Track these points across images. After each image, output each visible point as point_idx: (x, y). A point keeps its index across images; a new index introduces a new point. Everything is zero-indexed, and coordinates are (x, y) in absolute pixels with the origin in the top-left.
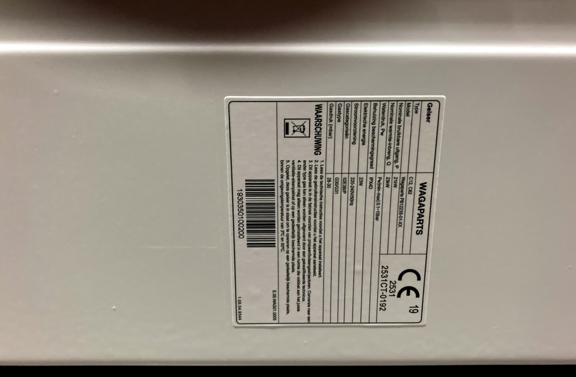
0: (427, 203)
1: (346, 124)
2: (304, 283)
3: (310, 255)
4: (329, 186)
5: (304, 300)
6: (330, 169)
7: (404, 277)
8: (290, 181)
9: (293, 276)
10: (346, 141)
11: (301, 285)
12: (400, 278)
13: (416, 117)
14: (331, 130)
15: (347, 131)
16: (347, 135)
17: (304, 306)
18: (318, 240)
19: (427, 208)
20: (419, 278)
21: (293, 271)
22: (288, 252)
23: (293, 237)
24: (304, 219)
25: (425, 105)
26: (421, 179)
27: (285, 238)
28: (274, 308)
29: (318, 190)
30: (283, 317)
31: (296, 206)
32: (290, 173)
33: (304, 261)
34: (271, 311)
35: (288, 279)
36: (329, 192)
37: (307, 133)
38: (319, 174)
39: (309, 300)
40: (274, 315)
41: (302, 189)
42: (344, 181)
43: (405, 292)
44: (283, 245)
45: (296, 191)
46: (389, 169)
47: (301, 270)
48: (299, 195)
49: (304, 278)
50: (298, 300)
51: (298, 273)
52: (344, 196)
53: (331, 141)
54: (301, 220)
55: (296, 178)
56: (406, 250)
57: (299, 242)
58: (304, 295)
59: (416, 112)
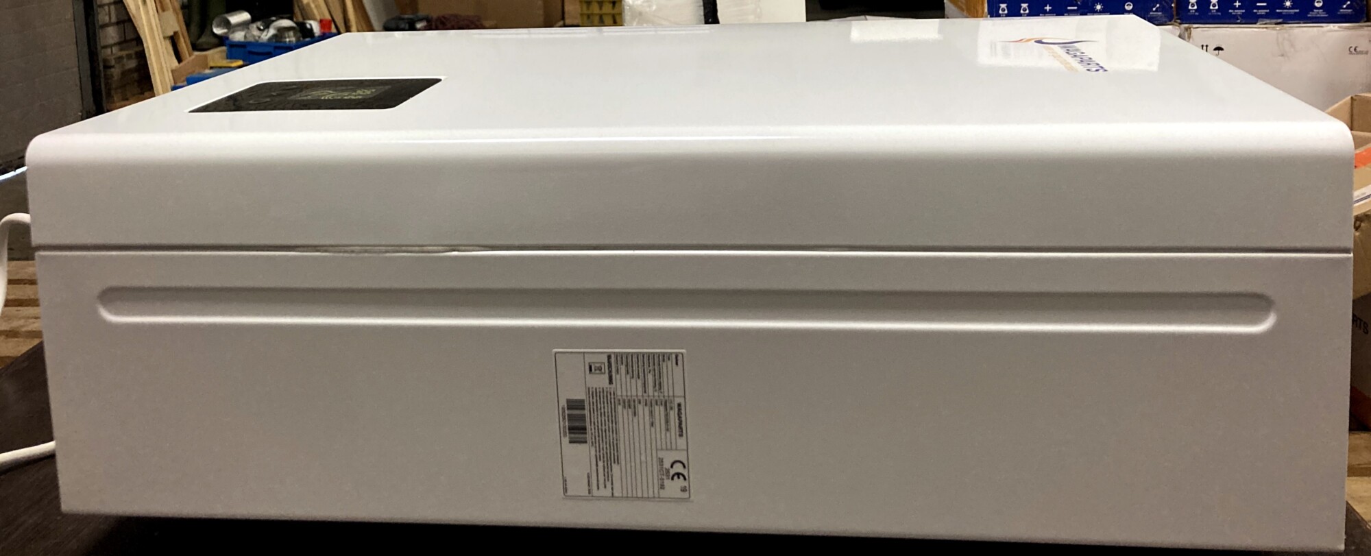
0: (683, 416)
1: (627, 366)
2: (608, 468)
3: (610, 449)
4: (620, 404)
5: (608, 480)
6: (619, 393)
7: (674, 466)
8: (595, 401)
9: (601, 464)
10: (628, 377)
11: (606, 470)
12: (672, 467)
13: (669, 363)
14: (618, 369)
15: (628, 371)
16: (628, 373)
17: (609, 485)
18: (615, 439)
19: (683, 419)
20: (684, 467)
21: (600, 460)
22: (596, 447)
23: (599, 436)
24: (605, 425)
25: (674, 356)
26: (677, 401)
27: (593, 438)
28: (589, 485)
29: (613, 407)
30: (595, 492)
31: (599, 417)
32: (594, 395)
33: (607, 453)
34: (587, 488)
35: (597, 465)
36: (620, 408)
37: (603, 370)
38: (612, 396)
39: (612, 480)
40: (589, 490)
41: (602, 406)
42: (629, 401)
43: (676, 477)
44: (592, 442)
45: (599, 407)
46: (656, 394)
47: (605, 459)
48: (600, 409)
49: (607, 464)
50: (605, 480)
51: (604, 462)
52: (630, 411)
53: (618, 376)
54: (603, 425)
55: (598, 398)
56: (674, 447)
57: (603, 440)
58: (608, 477)
59: (669, 359)
